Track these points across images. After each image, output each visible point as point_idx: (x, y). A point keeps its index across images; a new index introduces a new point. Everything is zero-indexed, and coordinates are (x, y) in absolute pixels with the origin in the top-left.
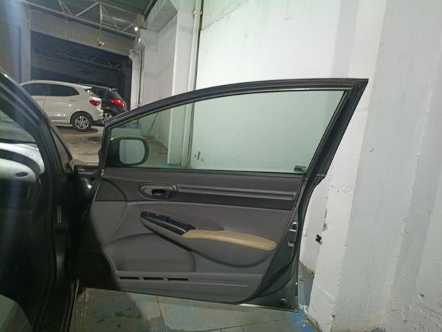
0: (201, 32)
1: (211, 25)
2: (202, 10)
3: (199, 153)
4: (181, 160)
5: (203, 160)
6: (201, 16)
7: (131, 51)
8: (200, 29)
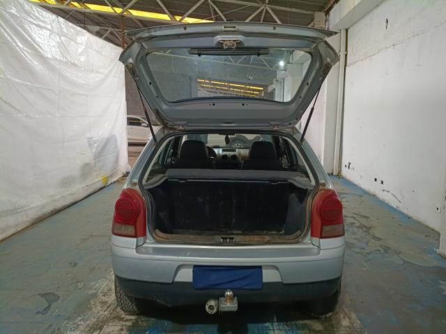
0: (347, 68)
1: (355, 63)
2: (346, 50)
3: (350, 163)
4: (333, 170)
5: (353, 169)
6: (346, 55)
7: (274, 80)
8: (346, 65)
